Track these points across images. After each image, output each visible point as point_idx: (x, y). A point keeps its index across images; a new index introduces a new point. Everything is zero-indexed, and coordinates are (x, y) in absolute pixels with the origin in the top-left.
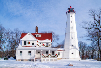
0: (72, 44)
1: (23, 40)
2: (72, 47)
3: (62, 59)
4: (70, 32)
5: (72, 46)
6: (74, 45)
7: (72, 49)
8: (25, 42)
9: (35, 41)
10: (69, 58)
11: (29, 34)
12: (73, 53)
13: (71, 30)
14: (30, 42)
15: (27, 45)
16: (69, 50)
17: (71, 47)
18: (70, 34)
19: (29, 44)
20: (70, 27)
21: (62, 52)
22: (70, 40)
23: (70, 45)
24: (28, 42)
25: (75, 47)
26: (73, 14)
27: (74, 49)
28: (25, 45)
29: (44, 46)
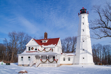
0: (83, 48)
1: (28, 46)
2: (84, 52)
3: (72, 64)
4: (81, 34)
5: (84, 50)
6: (85, 49)
7: (82, 53)
9: (37, 47)
10: (78, 64)
11: (33, 40)
12: (83, 58)
13: (82, 33)
14: (33, 48)
15: (31, 50)
16: (80, 54)
17: (81, 51)
18: (81, 37)
20: (82, 29)
21: (73, 57)
22: (81, 43)
23: (80, 49)
24: (32, 48)
25: (87, 50)
26: (85, 15)
27: (85, 53)
28: (29, 51)
29: (45, 51)
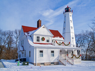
8: (38, 38)
9: (50, 37)
11: (44, 27)
19: (43, 40)
28: (38, 42)
29: (64, 45)
